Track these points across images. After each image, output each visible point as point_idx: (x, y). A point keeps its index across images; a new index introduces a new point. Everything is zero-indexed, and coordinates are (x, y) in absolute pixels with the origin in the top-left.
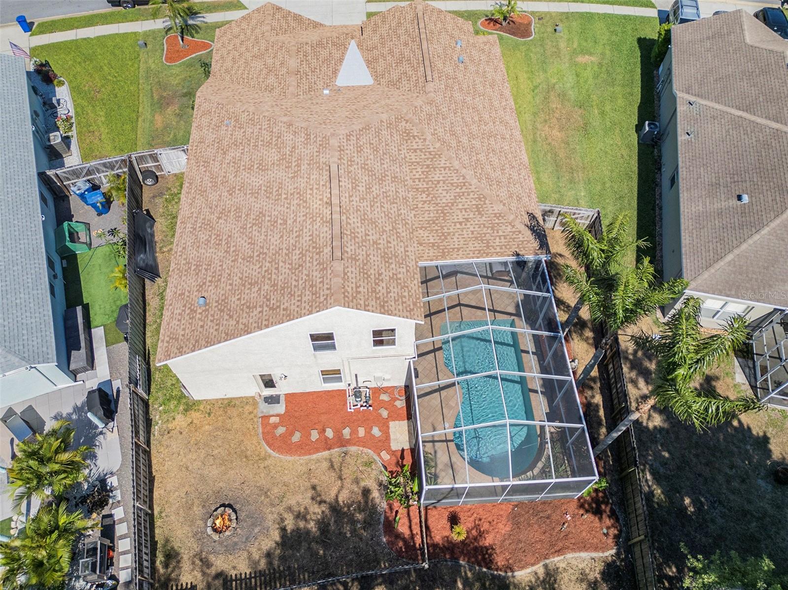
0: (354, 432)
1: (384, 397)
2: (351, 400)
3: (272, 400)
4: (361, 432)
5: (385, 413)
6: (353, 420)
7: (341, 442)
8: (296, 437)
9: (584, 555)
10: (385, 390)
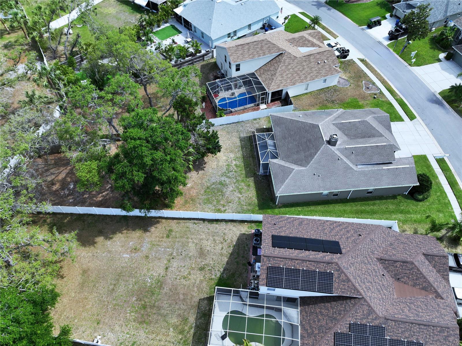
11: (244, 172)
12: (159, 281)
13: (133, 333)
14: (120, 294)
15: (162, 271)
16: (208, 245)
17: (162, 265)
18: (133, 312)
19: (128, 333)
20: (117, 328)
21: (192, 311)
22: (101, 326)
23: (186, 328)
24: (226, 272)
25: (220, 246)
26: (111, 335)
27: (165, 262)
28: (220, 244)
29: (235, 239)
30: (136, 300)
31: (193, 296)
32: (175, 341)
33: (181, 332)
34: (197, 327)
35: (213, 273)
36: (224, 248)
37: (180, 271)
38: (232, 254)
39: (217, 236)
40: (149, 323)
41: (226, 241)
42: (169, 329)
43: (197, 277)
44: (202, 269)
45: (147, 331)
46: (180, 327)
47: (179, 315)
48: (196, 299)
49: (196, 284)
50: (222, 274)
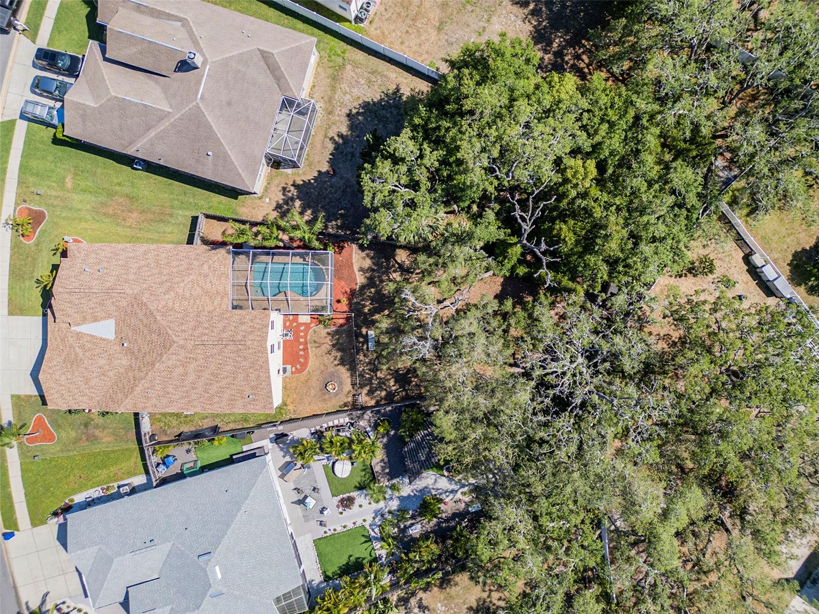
0: (302, 337)
1: (288, 324)
2: (288, 338)
3: (285, 370)
4: (302, 334)
5: (295, 324)
6: (297, 338)
7: (306, 343)
8: (302, 360)
9: (354, 256)
10: (284, 323)
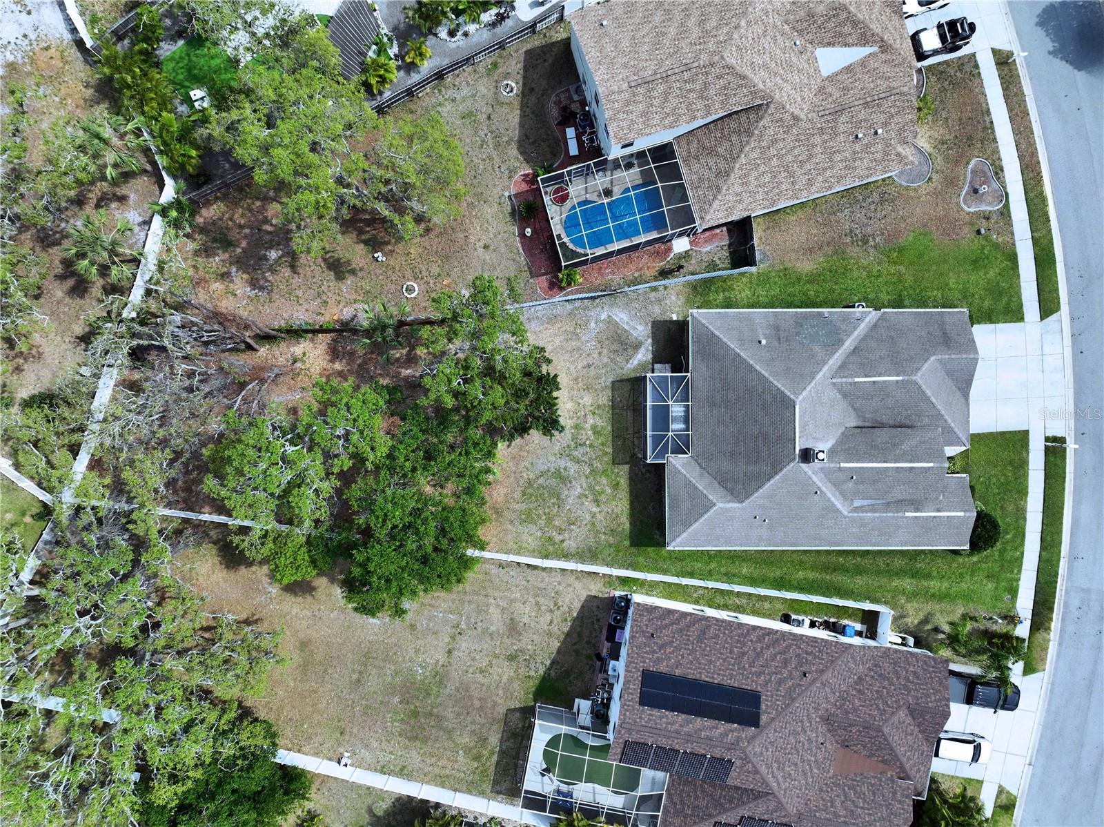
11: (610, 450)
12: (437, 673)
13: (400, 753)
14: (372, 689)
15: (441, 656)
16: (525, 613)
17: (441, 644)
18: (395, 721)
19: (391, 753)
20: (375, 745)
21: (494, 727)
22: (347, 738)
23: (485, 752)
24: (554, 667)
25: (548, 617)
26: (364, 753)
27: (447, 640)
28: (548, 614)
29: (577, 606)
30: (401, 702)
31: (495, 705)
32: (468, 770)
33: (477, 758)
34: (502, 752)
35: (532, 666)
36: (555, 622)
37: (474, 659)
38: (568, 635)
39: (543, 597)
40: (425, 740)
41: (558, 608)
42: (457, 752)
43: (503, 672)
44: (512, 658)
45: (422, 751)
46: (475, 751)
47: (473, 732)
48: (502, 710)
49: (502, 684)
50: (549, 669)
